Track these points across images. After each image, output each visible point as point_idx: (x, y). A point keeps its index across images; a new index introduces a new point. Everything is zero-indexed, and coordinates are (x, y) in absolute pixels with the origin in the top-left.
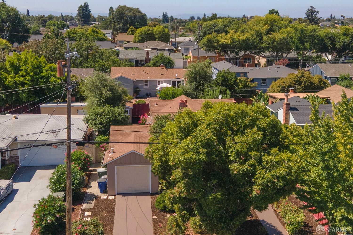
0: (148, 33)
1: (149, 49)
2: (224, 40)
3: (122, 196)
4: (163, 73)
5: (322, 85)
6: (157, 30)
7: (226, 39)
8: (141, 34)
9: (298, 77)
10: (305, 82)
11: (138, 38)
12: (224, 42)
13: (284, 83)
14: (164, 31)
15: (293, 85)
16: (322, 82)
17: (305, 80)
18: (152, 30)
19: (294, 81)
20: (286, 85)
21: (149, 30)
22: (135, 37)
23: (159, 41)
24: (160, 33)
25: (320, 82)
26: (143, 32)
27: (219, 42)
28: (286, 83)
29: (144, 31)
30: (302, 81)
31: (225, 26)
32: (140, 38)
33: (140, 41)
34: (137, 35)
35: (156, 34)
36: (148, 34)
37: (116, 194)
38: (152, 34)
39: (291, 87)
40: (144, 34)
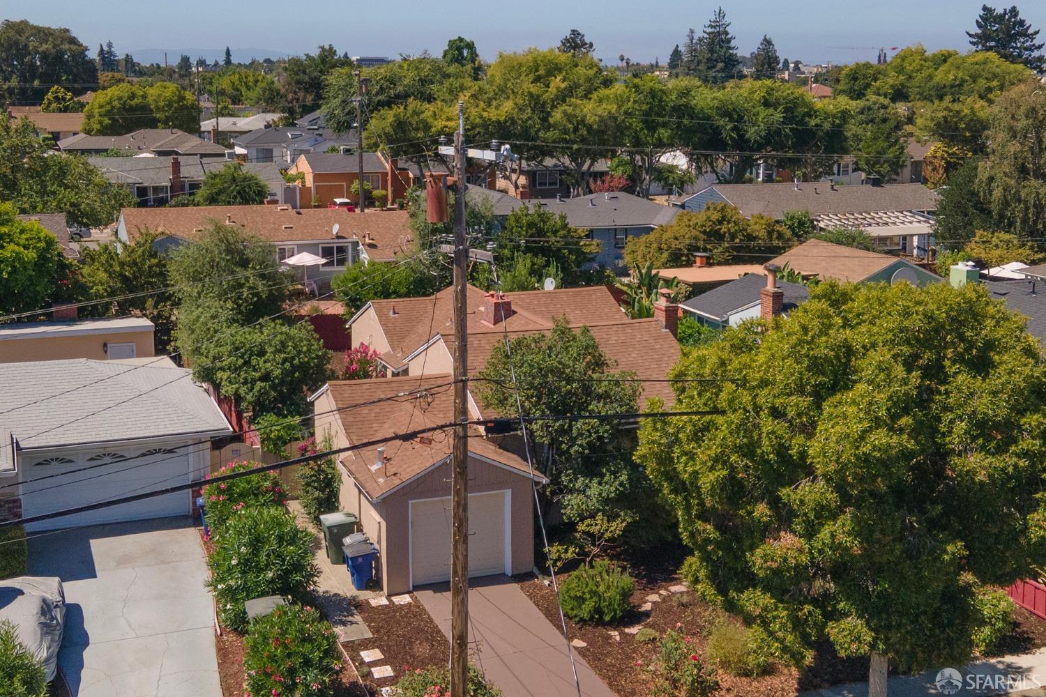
0: (131, 106)
1: (149, 153)
2: (444, 123)
3: (430, 592)
4: (290, 223)
5: (775, 243)
6: (160, 95)
7: (449, 119)
8: (108, 107)
9: (714, 223)
10: (733, 237)
11: (100, 122)
12: (446, 127)
13: (676, 239)
14: (182, 98)
15: (701, 244)
16: (775, 235)
17: (732, 230)
18: (144, 97)
19: (704, 232)
20: (682, 245)
21: (133, 96)
22: (89, 117)
23: (174, 131)
24: (170, 105)
25: (770, 233)
26: (116, 103)
27: (431, 127)
28: (681, 239)
29: (120, 99)
30: (725, 233)
31: (423, 81)
32: (107, 121)
33: (105, 131)
34: (96, 111)
35: (158, 109)
36: (132, 109)
37: (411, 589)
38: (144, 108)
39: (697, 249)
40: (119, 108)
